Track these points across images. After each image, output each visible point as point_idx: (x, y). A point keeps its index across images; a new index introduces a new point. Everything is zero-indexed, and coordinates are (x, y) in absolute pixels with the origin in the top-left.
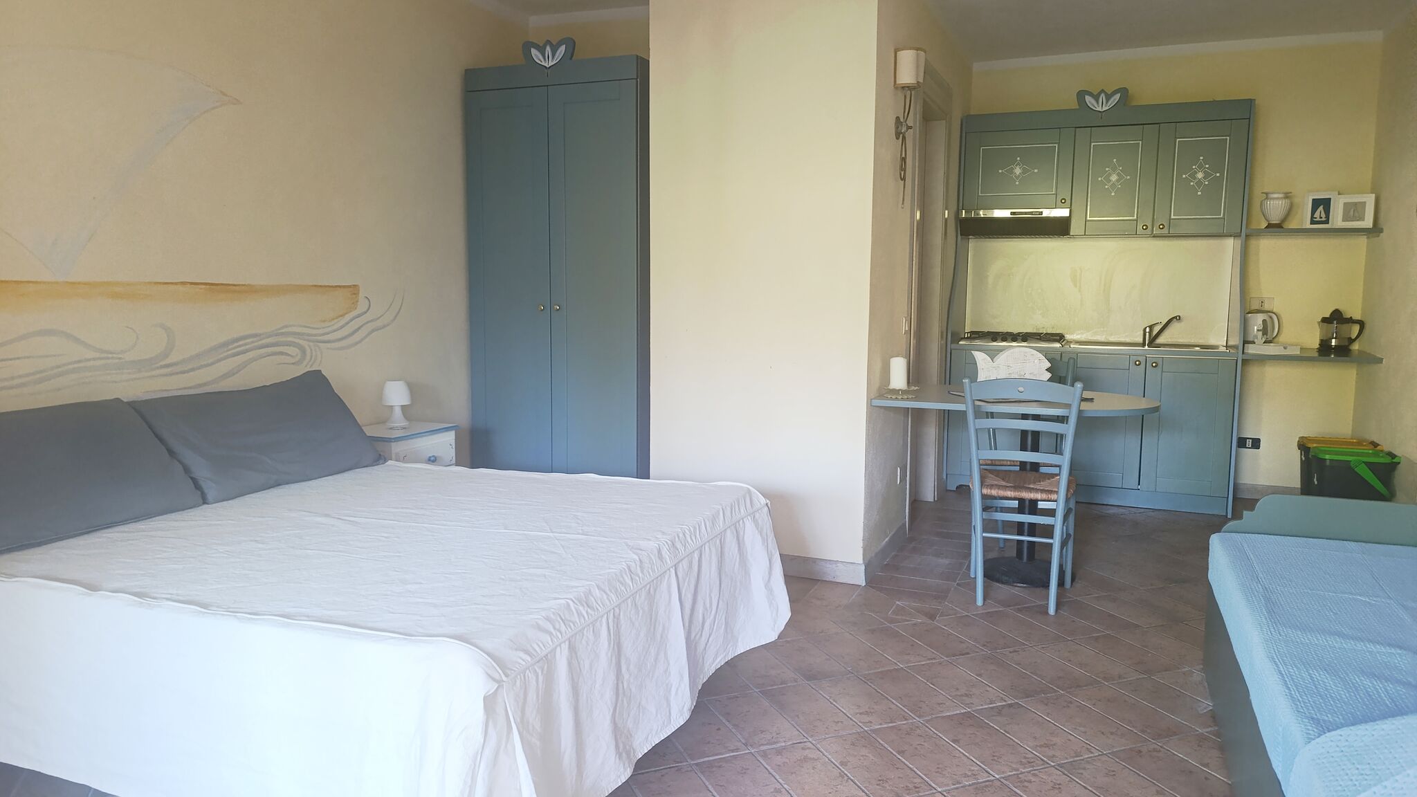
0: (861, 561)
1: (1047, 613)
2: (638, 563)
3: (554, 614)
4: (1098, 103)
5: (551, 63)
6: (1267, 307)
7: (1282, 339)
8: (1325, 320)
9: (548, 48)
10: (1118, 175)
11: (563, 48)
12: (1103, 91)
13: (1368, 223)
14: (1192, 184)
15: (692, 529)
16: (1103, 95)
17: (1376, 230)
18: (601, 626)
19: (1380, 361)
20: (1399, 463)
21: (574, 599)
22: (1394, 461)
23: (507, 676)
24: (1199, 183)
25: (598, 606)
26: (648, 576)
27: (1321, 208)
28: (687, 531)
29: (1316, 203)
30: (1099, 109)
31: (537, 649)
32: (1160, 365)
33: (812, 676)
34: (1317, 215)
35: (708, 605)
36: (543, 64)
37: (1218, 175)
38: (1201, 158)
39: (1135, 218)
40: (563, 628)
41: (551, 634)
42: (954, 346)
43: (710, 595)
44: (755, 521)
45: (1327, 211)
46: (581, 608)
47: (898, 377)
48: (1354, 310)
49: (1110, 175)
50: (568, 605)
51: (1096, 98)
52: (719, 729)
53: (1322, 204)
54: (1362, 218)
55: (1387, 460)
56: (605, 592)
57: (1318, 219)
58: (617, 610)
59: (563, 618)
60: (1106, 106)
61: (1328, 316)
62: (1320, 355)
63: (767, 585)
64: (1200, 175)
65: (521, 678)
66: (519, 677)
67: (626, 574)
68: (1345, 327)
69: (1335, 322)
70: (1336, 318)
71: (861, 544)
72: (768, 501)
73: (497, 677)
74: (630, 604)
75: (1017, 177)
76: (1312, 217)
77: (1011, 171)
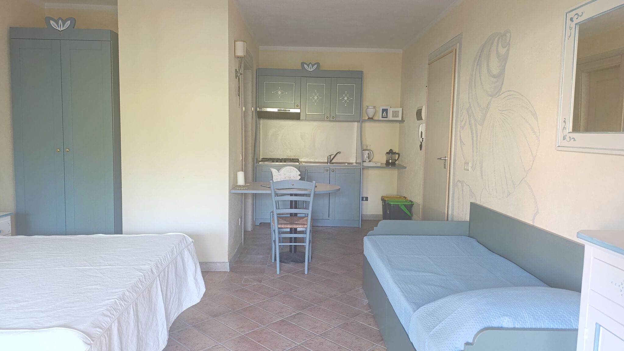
0: (227, 261)
1: (304, 273)
2: (143, 277)
3: (110, 307)
4: (309, 68)
5: (62, 29)
6: (369, 148)
7: (373, 160)
8: (387, 153)
9: (60, 21)
10: (317, 96)
11: (69, 22)
12: (310, 63)
13: (400, 118)
14: (343, 101)
15: (164, 257)
16: (311, 65)
17: (402, 121)
18: (130, 309)
19: (405, 168)
20: (414, 204)
21: (118, 298)
22: (412, 203)
23: (93, 341)
24: (346, 101)
25: (128, 300)
26: (148, 282)
28: (162, 259)
29: (384, 110)
30: (309, 70)
31: (104, 325)
32: (335, 171)
33: (215, 315)
35: (172, 291)
36: (57, 29)
37: (352, 98)
38: (346, 92)
39: (324, 114)
40: (115, 313)
41: (109, 317)
42: (257, 164)
43: (172, 286)
44: (189, 250)
45: (387, 113)
46: (121, 302)
47: (241, 180)
48: (396, 150)
49: (314, 96)
50: (115, 301)
51: (308, 65)
52: (177, 347)
53: (385, 111)
54: (398, 117)
55: (410, 203)
56: (130, 292)
57: (384, 116)
58: (136, 300)
59: (114, 308)
60: (312, 69)
61: (388, 151)
62: (386, 166)
63: (195, 278)
64: (346, 98)
65: (99, 341)
66: (98, 340)
67: (139, 283)
68: (393, 155)
69: (391, 154)
70: (391, 152)
71: (227, 253)
72: (193, 240)
73: (89, 342)
74: (141, 297)
75: (279, 95)
76: (382, 115)
77: (277, 92)
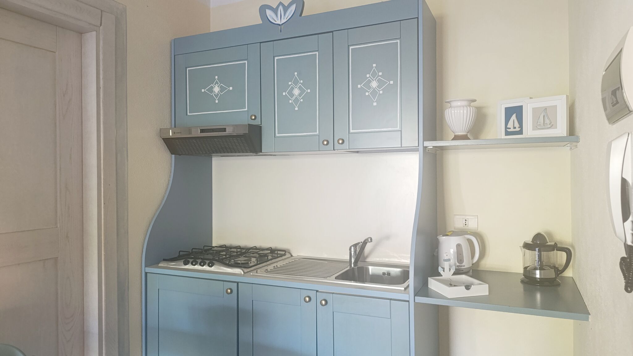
4: (277, 16)
6: (470, 226)
8: (527, 246)
10: (300, 88)
12: (281, 3)
13: (563, 129)
14: (367, 94)
16: (281, 8)
24: (374, 93)
27: (514, 117)
29: (510, 112)
30: (278, 22)
32: (330, 304)
34: (510, 125)
37: (392, 82)
38: (374, 65)
39: (318, 133)
42: (148, 270)
45: (520, 119)
49: (292, 89)
51: (275, 11)
53: (515, 113)
54: (552, 126)
57: (512, 130)
60: (284, 19)
61: (530, 240)
64: (374, 84)
68: (549, 255)
69: (537, 249)
70: (540, 243)
75: (216, 96)
76: (506, 128)
77: (211, 90)
